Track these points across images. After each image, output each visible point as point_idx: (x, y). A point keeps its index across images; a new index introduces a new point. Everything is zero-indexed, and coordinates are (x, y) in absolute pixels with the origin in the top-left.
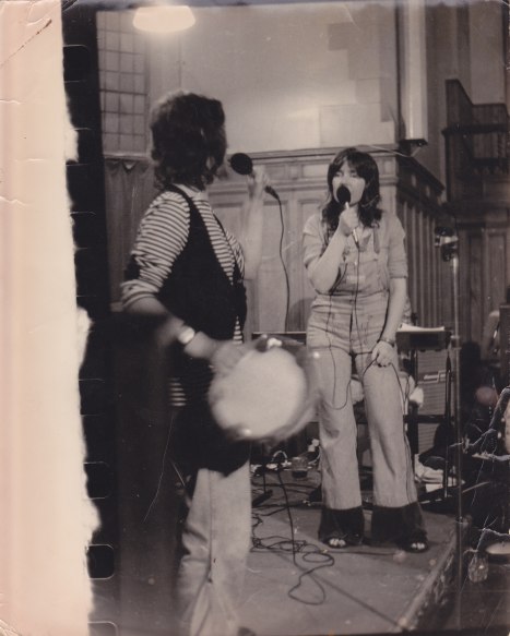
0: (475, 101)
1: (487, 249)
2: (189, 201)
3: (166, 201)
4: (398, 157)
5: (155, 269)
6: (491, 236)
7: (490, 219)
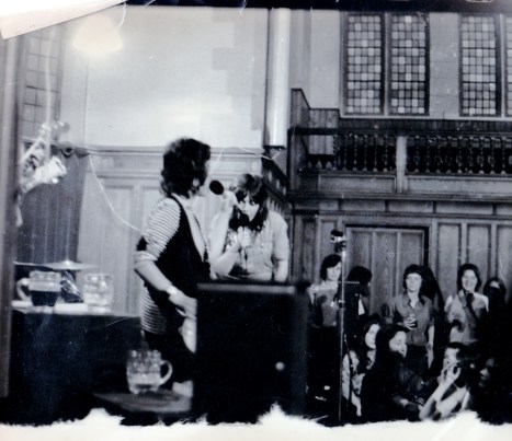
0: (312, 105)
1: (319, 232)
2: (181, 206)
3: (166, 205)
4: (263, 159)
5: (156, 246)
6: (323, 222)
7: (323, 207)
